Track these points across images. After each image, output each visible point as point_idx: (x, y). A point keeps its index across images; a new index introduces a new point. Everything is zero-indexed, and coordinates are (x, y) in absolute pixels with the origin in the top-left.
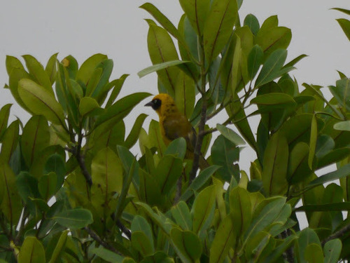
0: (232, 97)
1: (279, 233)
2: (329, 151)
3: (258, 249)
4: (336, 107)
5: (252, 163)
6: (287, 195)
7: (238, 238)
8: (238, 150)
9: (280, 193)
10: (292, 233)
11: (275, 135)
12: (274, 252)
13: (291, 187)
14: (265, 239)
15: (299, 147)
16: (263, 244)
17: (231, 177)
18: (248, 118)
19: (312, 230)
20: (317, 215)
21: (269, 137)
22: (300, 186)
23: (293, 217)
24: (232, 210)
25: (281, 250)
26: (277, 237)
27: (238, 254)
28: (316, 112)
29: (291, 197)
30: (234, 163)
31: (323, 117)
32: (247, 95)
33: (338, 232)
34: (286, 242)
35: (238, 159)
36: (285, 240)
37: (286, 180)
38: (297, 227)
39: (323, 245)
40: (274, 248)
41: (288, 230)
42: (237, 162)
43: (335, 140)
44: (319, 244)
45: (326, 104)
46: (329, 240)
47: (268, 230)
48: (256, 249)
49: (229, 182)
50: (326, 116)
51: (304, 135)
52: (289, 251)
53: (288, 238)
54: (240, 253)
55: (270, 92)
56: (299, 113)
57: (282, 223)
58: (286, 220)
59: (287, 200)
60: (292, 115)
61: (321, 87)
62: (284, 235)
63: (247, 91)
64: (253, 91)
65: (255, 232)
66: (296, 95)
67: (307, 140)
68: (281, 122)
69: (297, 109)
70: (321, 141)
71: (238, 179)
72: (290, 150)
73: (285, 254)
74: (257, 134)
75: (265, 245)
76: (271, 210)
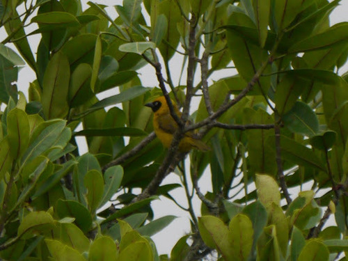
0: (12, 14)
1: (57, 158)
2: (113, 74)
3: (36, 174)
4: (120, 27)
5: (31, 84)
6: (67, 118)
7: (14, 162)
8: (17, 70)
9: (59, 116)
10: (71, 158)
11: (57, 55)
12: (52, 177)
13: (72, 110)
14: (43, 163)
15: (81, 69)
16: (41, 169)
17: (9, 98)
18: (28, 37)
19: (93, 155)
20: (98, 140)
21: (49, 57)
22: (81, 109)
23: (73, 141)
24: (9, 132)
25: (60, 175)
26: (55, 162)
27: (14, 178)
28: (101, 32)
29: (72, 121)
30: (13, 84)
31: (107, 38)
32: (28, 13)
33: (119, 159)
34: (65, 167)
35: (16, 79)
36: (63, 165)
37: (66, 103)
38: (76, 152)
39: (103, 171)
40: (52, 173)
41: (67, 155)
42: (15, 83)
43: (119, 61)
44: (99, 171)
45: (110, 24)
46: (109, 167)
47: (46, 155)
48: (33, 174)
49: (7, 103)
50: (111, 37)
51: (87, 56)
52: (67, 177)
53: (67, 163)
54: (16, 177)
55: (52, 10)
56: (82, 33)
57: (62, 147)
58: (66, 144)
59: (67, 123)
60: (74, 34)
61: (105, 6)
62: (62, 160)
63: (28, 8)
64: (34, 8)
65: (32, 156)
66: (79, 14)
67: (91, 62)
68: (63, 40)
69: (80, 29)
70: (105, 62)
71: (16, 101)
72: (72, 72)
73: (63, 179)
74: (38, 53)
75: (43, 170)
76: (50, 134)
